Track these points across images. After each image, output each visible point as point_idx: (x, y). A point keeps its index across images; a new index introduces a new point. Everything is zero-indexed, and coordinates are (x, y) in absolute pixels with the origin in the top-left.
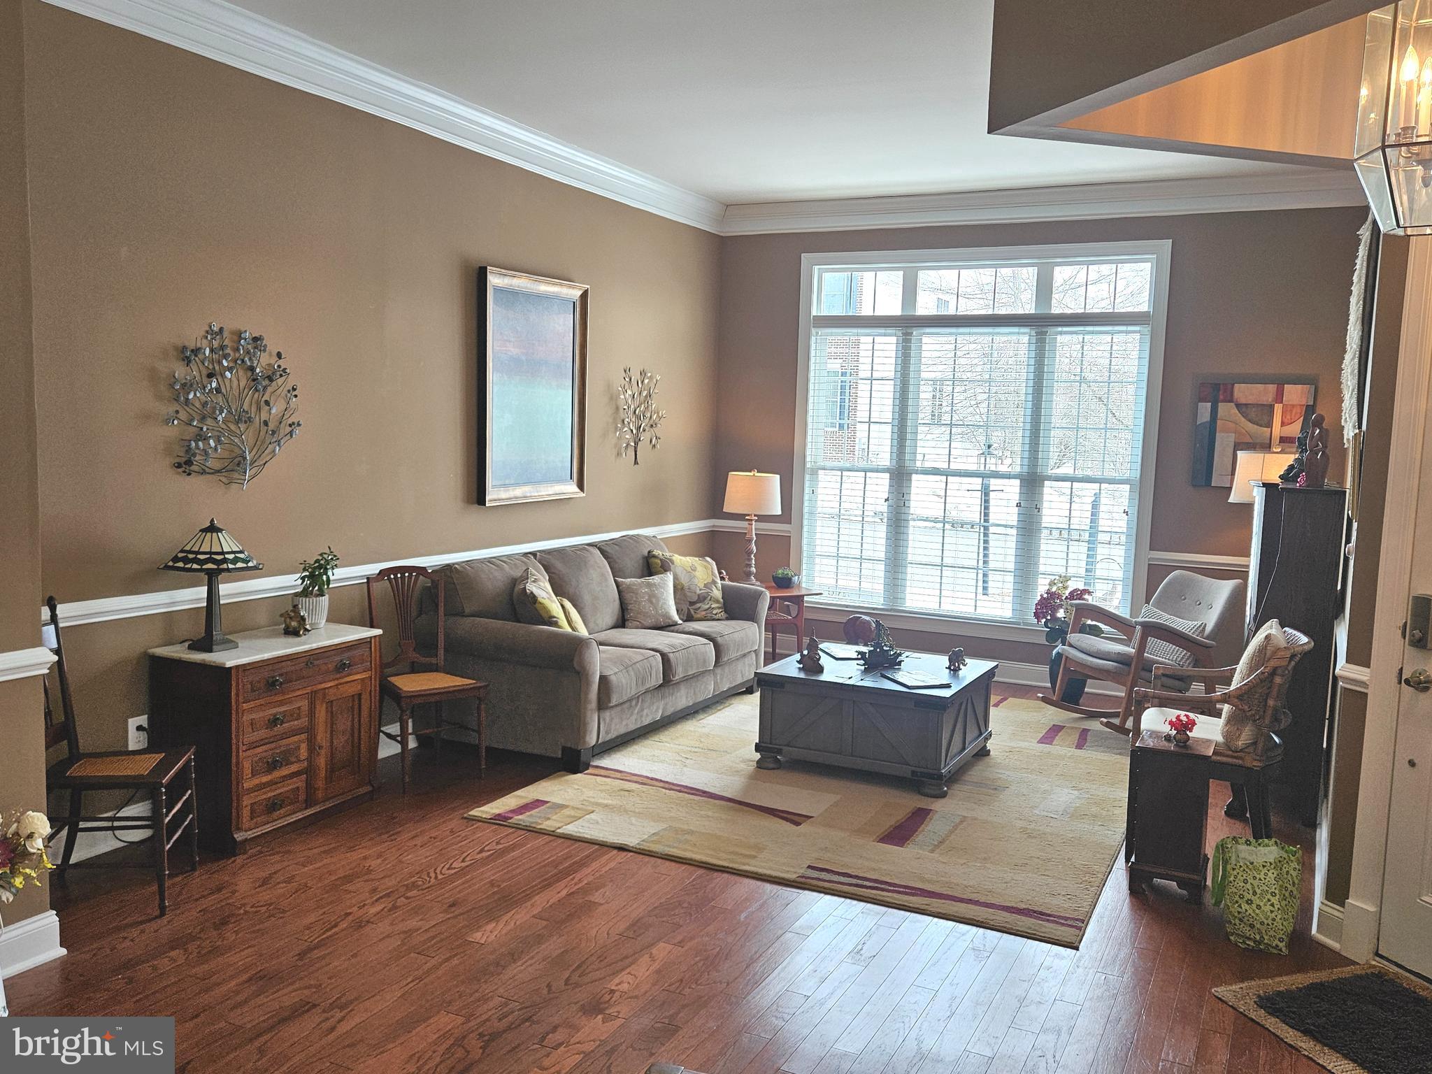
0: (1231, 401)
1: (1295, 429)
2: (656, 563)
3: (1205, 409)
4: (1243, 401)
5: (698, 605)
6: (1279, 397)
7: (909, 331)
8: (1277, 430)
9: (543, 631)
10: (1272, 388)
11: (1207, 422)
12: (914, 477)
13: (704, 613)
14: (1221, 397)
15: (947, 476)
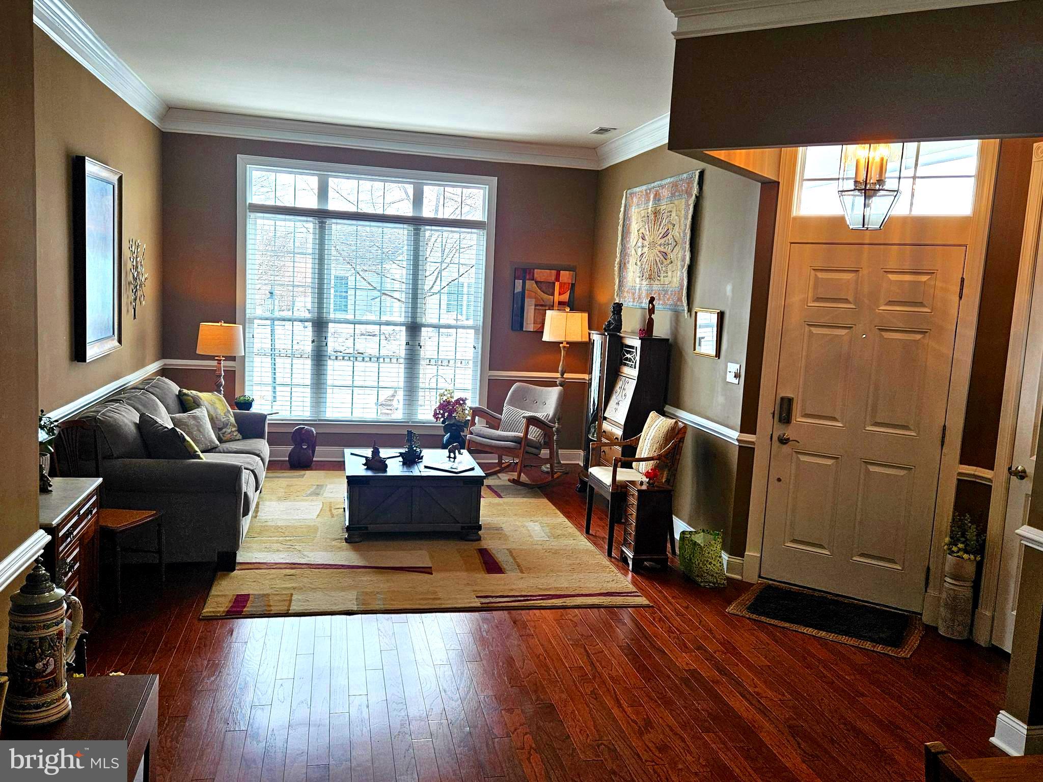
0: (533, 280)
1: (565, 297)
2: (189, 400)
3: (519, 283)
4: (539, 279)
5: (224, 430)
6: (557, 279)
7: (324, 220)
8: (557, 298)
9: (193, 463)
10: (554, 272)
11: (519, 292)
12: (330, 325)
13: (229, 435)
14: (527, 277)
15: (355, 324)
